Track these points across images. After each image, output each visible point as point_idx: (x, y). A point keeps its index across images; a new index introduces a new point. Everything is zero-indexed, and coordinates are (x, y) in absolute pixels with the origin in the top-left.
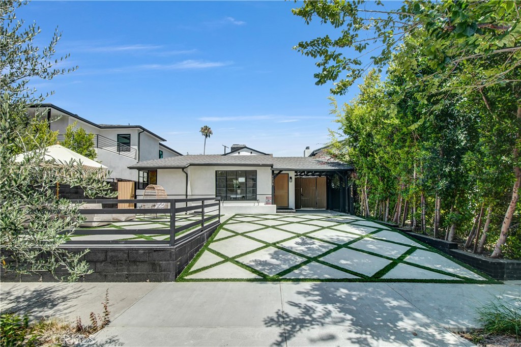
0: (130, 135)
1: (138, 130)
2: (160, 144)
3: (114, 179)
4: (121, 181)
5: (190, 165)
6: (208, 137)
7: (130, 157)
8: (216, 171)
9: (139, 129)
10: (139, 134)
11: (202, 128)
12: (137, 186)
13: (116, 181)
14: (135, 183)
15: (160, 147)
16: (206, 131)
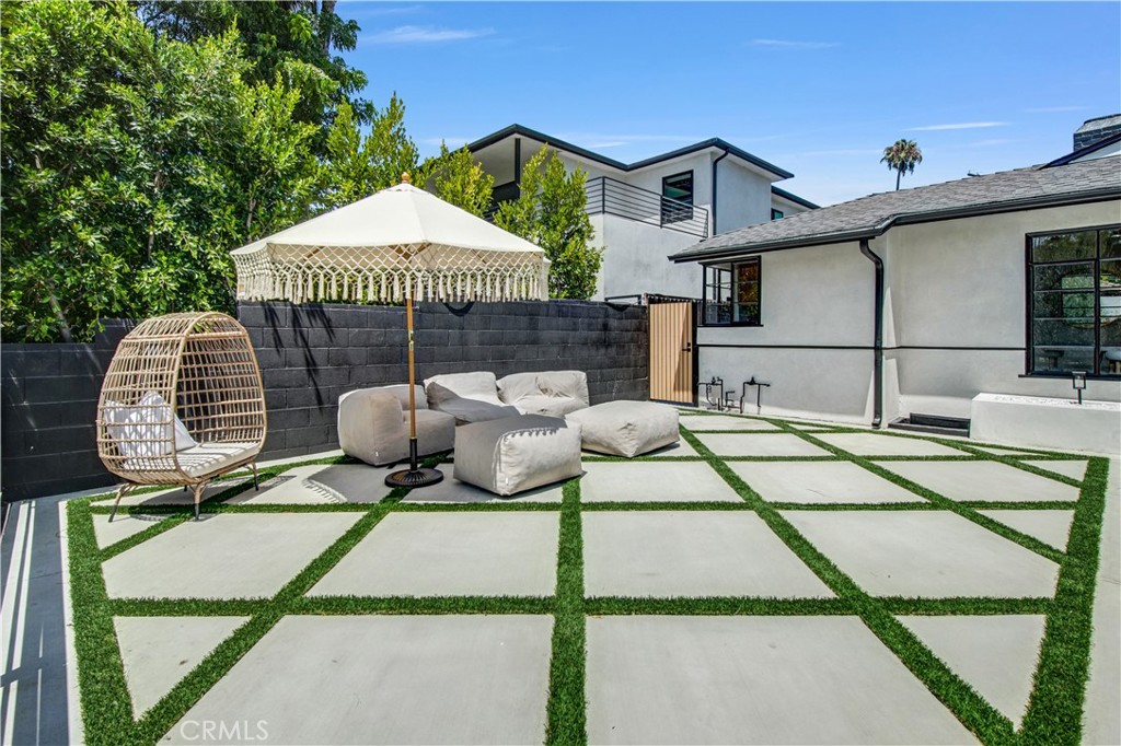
0: (691, 172)
1: (712, 153)
2: (775, 191)
3: (639, 297)
4: (659, 302)
5: (894, 224)
6: (907, 172)
7: (692, 233)
8: (1029, 238)
9: (714, 148)
10: (715, 164)
11: (890, 149)
12: (701, 314)
13: (644, 302)
14: (695, 306)
15: (773, 201)
16: (903, 155)
